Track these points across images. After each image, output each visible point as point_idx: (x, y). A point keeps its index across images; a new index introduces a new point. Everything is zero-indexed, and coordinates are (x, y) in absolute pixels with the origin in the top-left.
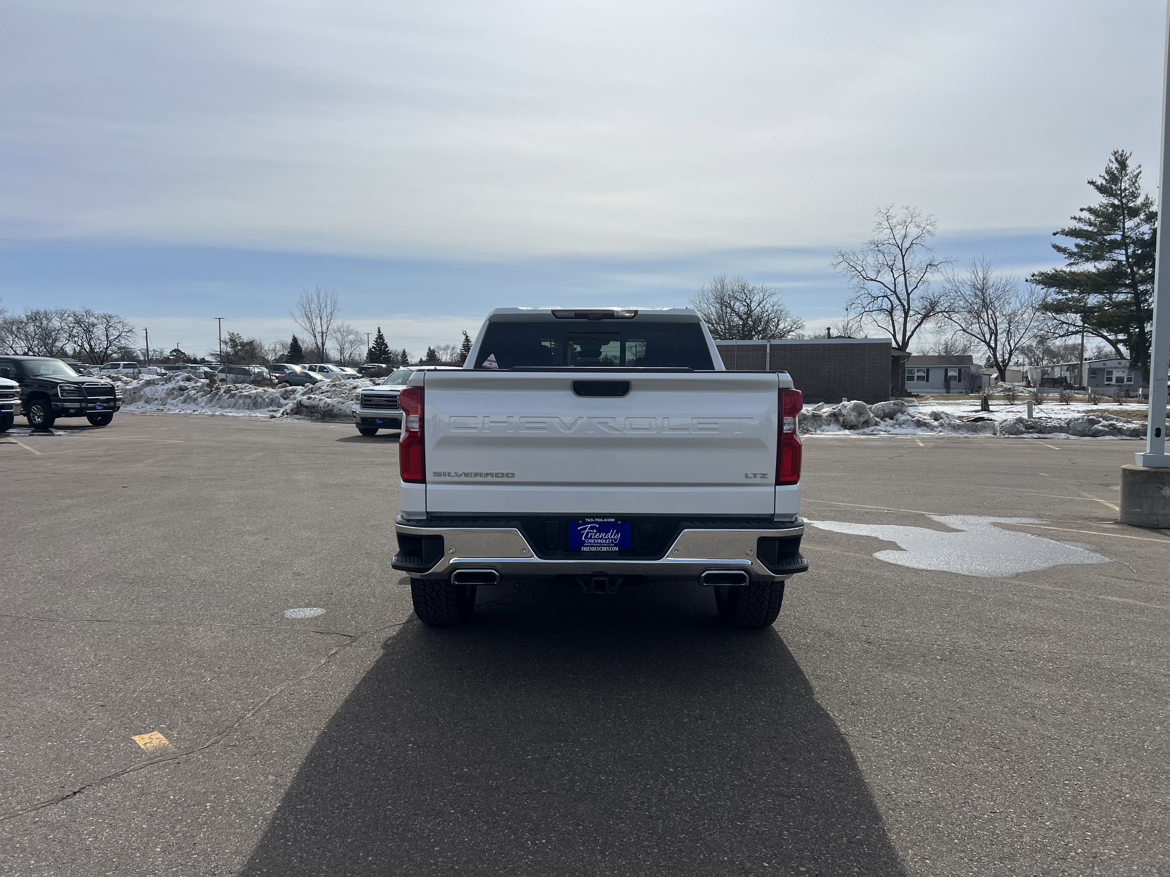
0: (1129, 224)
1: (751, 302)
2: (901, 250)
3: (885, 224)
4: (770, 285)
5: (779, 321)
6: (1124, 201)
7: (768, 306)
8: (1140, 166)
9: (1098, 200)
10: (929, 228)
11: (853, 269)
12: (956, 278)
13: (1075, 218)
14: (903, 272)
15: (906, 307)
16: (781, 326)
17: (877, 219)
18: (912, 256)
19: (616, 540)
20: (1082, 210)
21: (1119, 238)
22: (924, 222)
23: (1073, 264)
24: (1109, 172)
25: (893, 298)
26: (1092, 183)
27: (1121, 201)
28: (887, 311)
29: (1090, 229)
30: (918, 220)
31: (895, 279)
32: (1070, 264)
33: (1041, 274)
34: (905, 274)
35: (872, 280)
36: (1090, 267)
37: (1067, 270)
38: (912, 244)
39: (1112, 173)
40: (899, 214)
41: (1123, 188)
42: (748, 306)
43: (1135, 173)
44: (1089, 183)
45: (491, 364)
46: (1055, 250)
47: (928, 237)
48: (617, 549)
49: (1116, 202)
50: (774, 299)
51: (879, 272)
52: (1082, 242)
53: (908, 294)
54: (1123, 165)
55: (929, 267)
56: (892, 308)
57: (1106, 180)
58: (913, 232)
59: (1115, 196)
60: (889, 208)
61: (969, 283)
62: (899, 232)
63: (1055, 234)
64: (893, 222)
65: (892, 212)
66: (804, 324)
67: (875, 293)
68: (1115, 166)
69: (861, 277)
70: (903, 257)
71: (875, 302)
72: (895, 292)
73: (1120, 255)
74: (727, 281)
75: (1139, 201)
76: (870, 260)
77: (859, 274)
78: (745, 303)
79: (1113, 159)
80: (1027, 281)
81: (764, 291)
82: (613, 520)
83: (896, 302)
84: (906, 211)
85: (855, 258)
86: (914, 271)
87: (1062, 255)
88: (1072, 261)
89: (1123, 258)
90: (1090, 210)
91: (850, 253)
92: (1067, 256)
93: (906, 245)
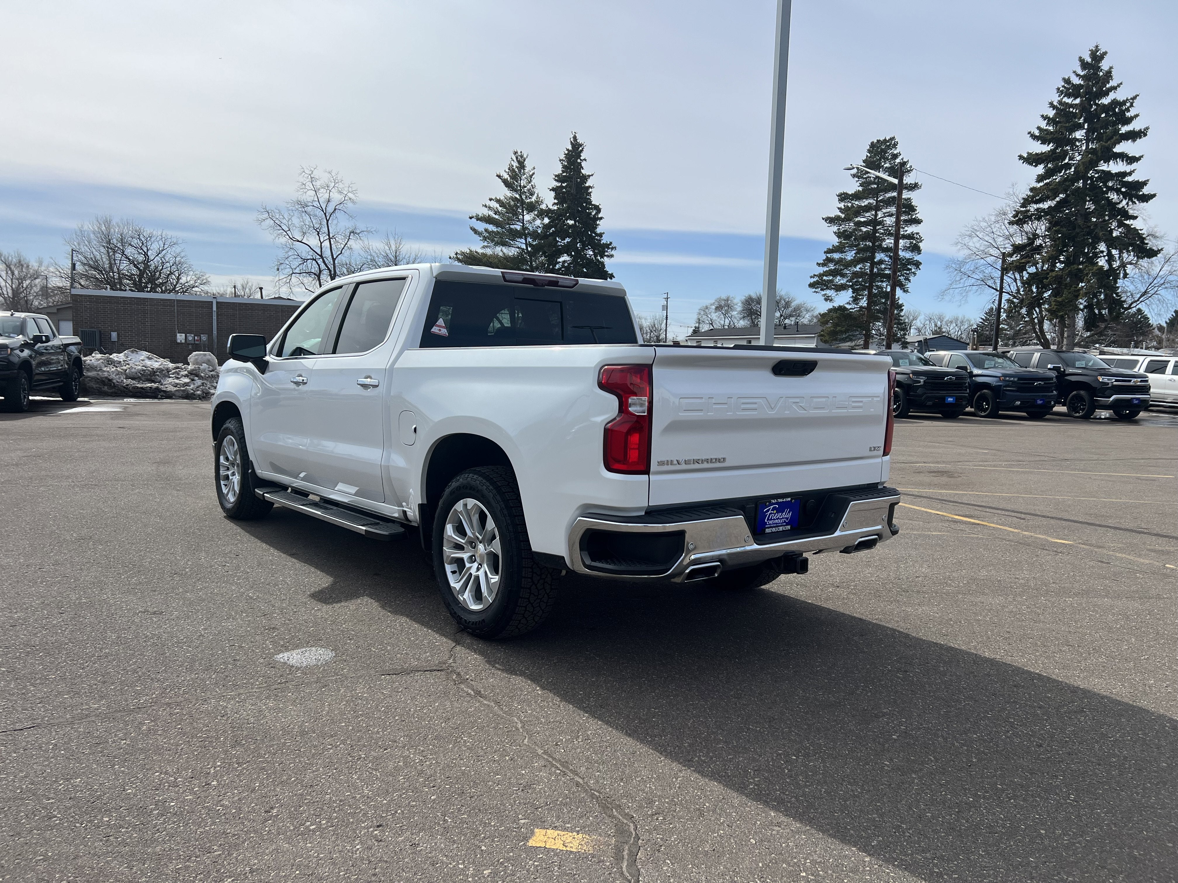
0: (527, 217)
1: (148, 250)
2: (325, 214)
3: (309, 185)
4: (170, 233)
5: (179, 275)
6: (524, 197)
7: (169, 256)
8: (534, 168)
9: (504, 193)
10: (350, 195)
11: (279, 228)
12: (371, 247)
13: (486, 206)
14: (328, 237)
15: (332, 273)
16: (183, 280)
17: (302, 180)
18: (335, 222)
19: (787, 518)
20: (491, 200)
21: (518, 228)
22: (346, 189)
23: (487, 247)
24: (511, 169)
25: (320, 261)
26: (499, 176)
27: (521, 196)
28: (315, 274)
29: (497, 217)
30: (341, 186)
31: (321, 243)
32: (484, 247)
33: (463, 253)
34: (329, 239)
35: (298, 241)
36: (500, 251)
37: (480, 251)
38: (335, 209)
39: (513, 170)
40: (323, 178)
41: (522, 184)
42: (146, 254)
43: (531, 173)
44: (497, 176)
45: (440, 330)
46: (473, 233)
47: (350, 205)
48: (789, 527)
49: (518, 196)
50: (177, 249)
51: (304, 234)
52: (491, 228)
53: (334, 260)
54: (522, 165)
55: (352, 234)
56: (320, 271)
57: (510, 176)
58: (336, 197)
59: (516, 191)
60: (312, 169)
61: (383, 253)
62: (323, 196)
63: (471, 218)
64: (318, 184)
65: (316, 174)
66: (209, 279)
67: (304, 255)
68: (515, 164)
69: (287, 237)
70: (328, 221)
71: (305, 264)
72: (321, 256)
73: (521, 243)
74: (114, 223)
75: (534, 199)
76: (296, 221)
77: (285, 233)
78: (141, 251)
79: (515, 159)
80: (450, 258)
81: (163, 239)
82: (789, 499)
83: (323, 266)
84: (329, 175)
85: (281, 217)
86: (340, 237)
87: (477, 238)
88: (486, 244)
89: (524, 247)
90: (498, 201)
91: (275, 210)
92: (482, 238)
93: (330, 209)
